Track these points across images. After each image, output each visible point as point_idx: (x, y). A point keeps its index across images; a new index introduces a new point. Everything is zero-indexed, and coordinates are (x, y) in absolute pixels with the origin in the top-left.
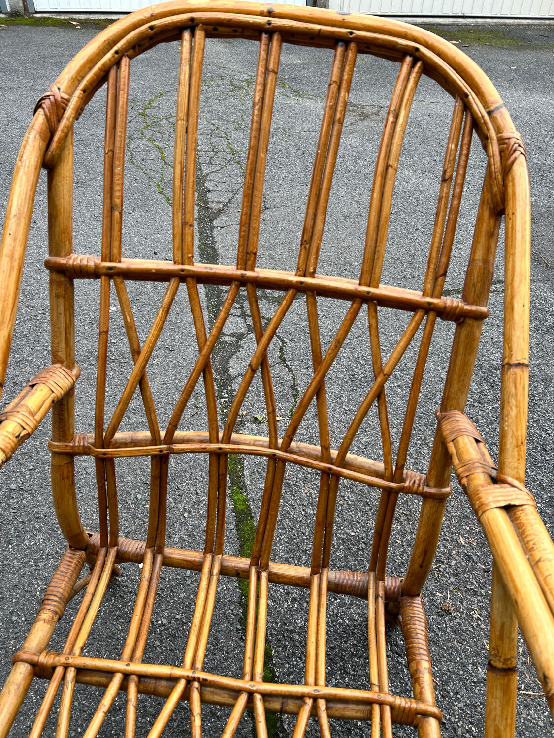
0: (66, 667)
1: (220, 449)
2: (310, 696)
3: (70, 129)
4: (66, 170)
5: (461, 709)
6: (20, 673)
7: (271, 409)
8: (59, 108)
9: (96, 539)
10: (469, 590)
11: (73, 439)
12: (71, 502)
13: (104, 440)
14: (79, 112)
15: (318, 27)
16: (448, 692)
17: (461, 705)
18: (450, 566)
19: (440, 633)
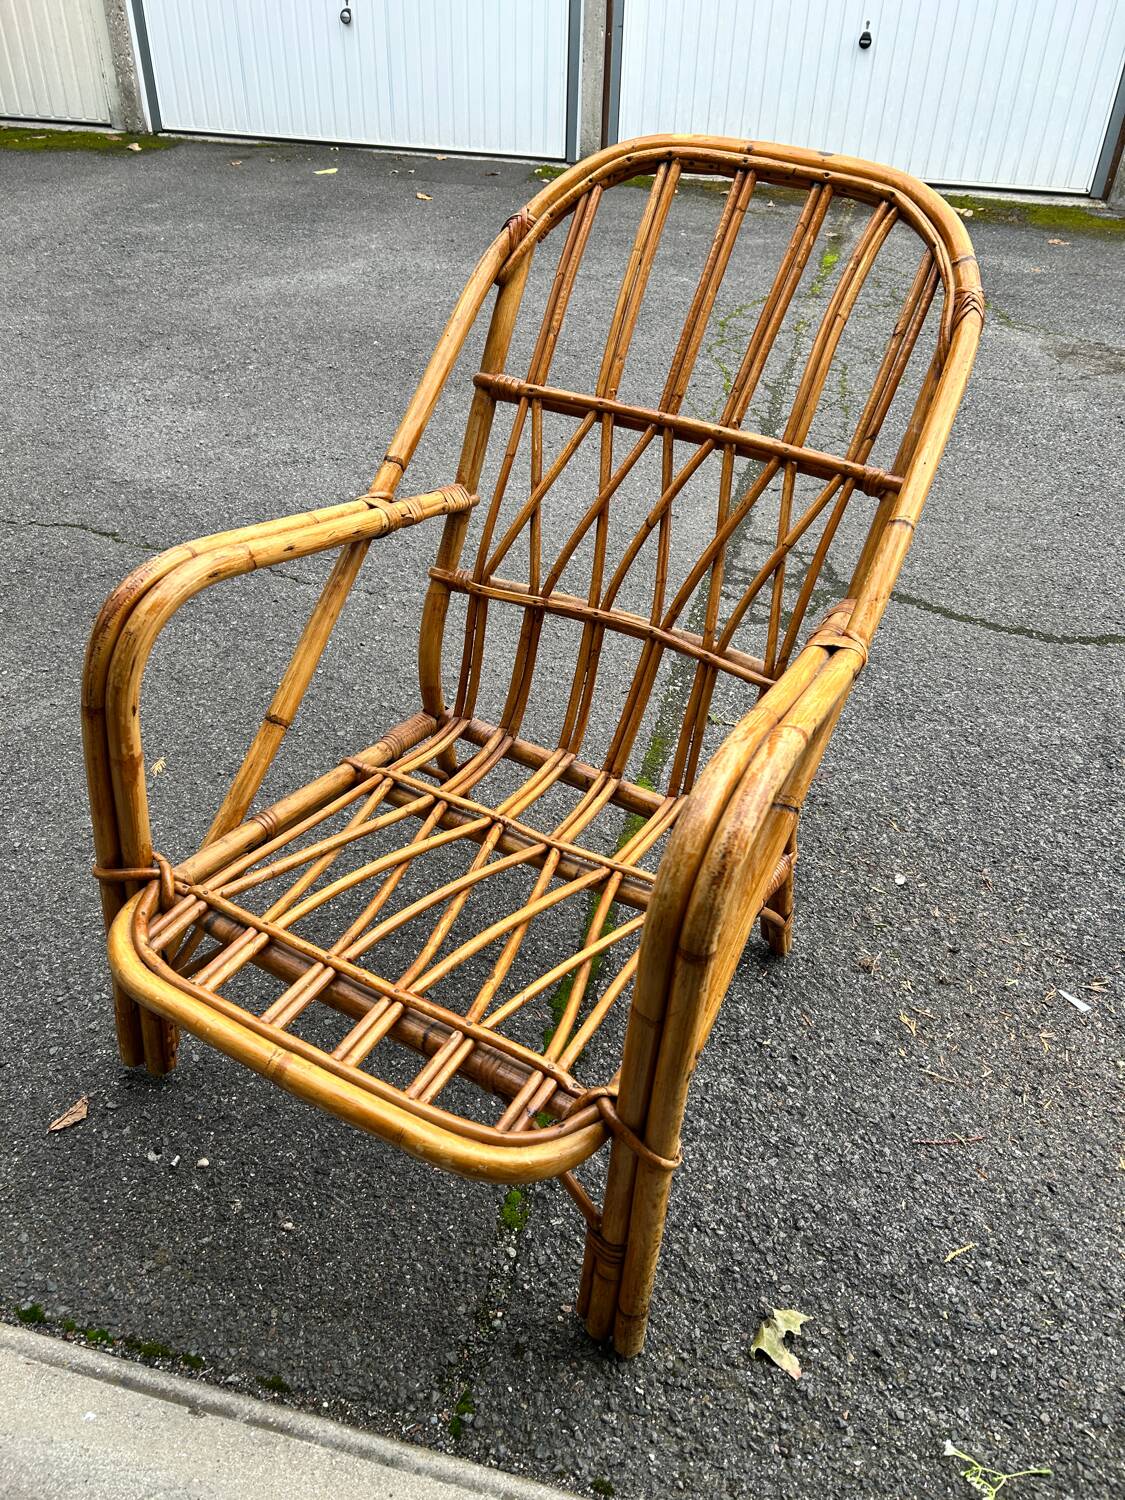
0: (385, 777)
1: (596, 614)
2: (608, 867)
3: (530, 248)
4: (515, 289)
5: (827, 1055)
6: (344, 772)
7: (660, 577)
8: (524, 228)
9: (451, 712)
10: (914, 962)
11: (454, 571)
12: (436, 639)
13: (482, 576)
14: (541, 236)
15: (792, 166)
16: (819, 1036)
17: (831, 1052)
18: (900, 930)
19: (843, 985)
